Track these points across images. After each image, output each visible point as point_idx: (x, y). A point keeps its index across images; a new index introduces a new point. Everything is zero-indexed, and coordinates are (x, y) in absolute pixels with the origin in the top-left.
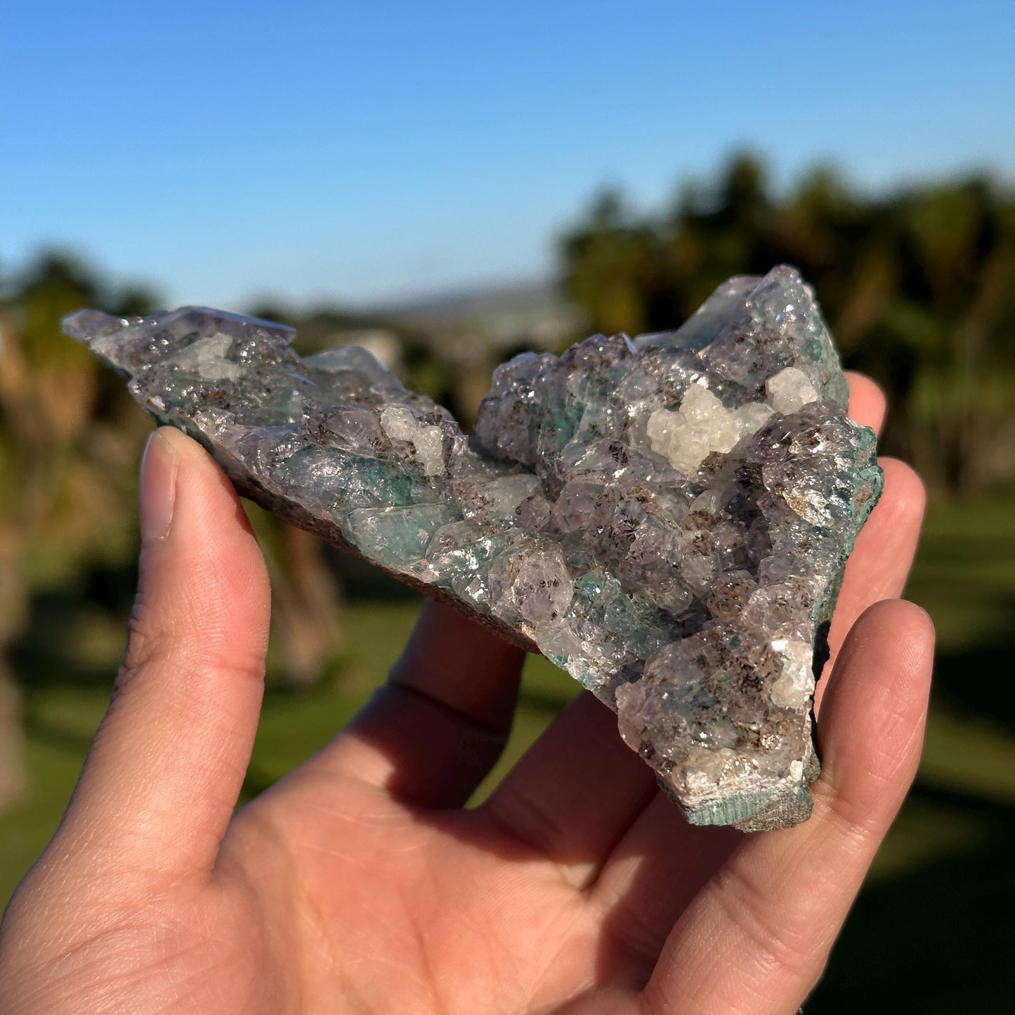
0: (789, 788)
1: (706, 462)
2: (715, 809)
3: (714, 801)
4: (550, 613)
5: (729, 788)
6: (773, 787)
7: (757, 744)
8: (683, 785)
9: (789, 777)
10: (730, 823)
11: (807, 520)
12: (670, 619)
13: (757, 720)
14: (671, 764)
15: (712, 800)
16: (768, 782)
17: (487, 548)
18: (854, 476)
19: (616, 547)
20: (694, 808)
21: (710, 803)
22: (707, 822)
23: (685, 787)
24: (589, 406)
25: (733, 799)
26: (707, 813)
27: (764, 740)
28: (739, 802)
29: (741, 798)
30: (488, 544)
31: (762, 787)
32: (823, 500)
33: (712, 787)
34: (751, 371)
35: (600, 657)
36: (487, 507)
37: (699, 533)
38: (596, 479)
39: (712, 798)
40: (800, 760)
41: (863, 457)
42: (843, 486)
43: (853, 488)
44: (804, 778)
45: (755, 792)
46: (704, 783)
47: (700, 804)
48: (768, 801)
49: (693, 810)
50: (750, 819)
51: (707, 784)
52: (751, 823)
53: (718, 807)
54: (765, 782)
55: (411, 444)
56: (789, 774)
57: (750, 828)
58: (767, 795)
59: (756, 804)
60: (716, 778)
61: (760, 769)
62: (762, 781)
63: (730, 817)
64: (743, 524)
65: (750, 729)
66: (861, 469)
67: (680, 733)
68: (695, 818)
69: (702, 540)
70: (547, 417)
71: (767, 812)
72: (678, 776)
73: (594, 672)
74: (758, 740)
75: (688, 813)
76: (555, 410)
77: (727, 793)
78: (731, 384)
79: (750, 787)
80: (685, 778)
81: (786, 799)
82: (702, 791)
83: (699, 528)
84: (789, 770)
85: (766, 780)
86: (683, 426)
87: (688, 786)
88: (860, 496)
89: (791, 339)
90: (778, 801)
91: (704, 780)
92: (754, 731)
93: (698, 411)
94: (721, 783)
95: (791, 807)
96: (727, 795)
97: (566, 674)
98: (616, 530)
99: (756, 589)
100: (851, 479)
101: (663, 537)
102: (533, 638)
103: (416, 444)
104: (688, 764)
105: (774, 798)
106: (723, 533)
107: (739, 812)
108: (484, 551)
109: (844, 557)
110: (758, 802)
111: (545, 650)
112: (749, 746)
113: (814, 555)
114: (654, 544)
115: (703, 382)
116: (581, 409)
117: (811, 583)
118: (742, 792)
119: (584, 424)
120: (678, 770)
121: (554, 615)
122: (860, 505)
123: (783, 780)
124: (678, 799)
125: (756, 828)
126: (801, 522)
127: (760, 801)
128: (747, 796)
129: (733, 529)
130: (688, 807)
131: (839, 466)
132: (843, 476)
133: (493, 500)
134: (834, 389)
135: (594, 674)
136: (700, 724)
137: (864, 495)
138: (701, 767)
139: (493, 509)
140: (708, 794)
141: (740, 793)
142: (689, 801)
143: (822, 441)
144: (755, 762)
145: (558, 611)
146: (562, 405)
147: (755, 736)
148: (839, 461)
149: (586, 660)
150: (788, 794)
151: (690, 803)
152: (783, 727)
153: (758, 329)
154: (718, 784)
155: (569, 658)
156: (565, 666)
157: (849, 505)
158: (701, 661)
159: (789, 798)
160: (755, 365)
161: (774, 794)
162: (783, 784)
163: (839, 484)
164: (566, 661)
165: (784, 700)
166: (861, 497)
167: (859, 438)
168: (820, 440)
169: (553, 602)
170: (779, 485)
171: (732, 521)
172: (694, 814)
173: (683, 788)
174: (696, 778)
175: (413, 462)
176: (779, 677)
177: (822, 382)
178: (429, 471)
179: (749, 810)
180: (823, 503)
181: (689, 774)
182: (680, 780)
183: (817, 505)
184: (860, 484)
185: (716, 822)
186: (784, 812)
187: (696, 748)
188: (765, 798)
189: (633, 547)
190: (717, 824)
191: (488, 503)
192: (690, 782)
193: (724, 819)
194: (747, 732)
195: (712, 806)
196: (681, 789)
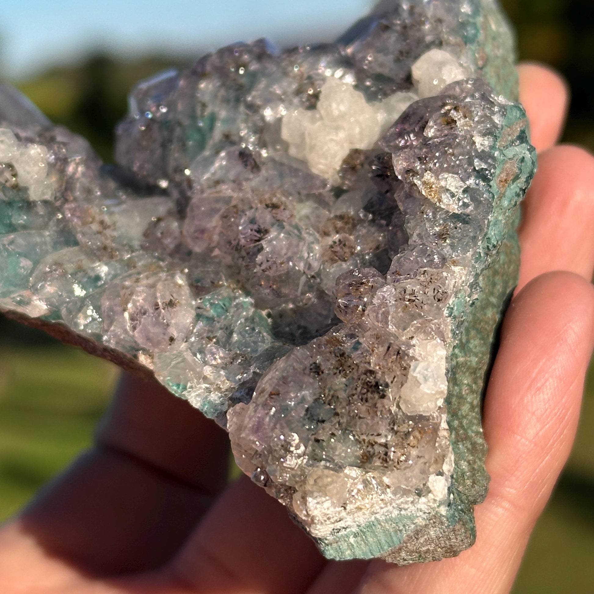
0: (433, 509)
1: (346, 161)
2: (352, 540)
3: (348, 530)
4: (167, 338)
5: (361, 513)
6: (413, 508)
7: (385, 459)
8: (304, 512)
9: (430, 495)
10: (377, 555)
11: (442, 206)
12: (309, 336)
13: (383, 432)
14: (290, 490)
15: (345, 528)
16: (406, 502)
17: (103, 275)
18: (496, 155)
19: (243, 260)
20: (326, 539)
21: (343, 532)
22: (348, 556)
23: (308, 515)
24: (223, 114)
25: (370, 526)
26: (344, 546)
27: (392, 453)
28: (378, 529)
29: (380, 524)
30: (103, 270)
31: (401, 510)
32: (461, 184)
33: (339, 513)
34: (397, 60)
35: (224, 381)
36: (108, 232)
37: (337, 237)
38: (226, 190)
39: (343, 525)
40: (441, 474)
41: (509, 135)
42: (484, 166)
43: (495, 168)
44: (452, 496)
45: (393, 516)
46: (328, 509)
47: (332, 534)
48: (413, 526)
49: (326, 542)
50: (400, 549)
51: (332, 509)
52: (403, 554)
53: (355, 535)
54: (402, 502)
55: (10, 166)
56: (430, 492)
57: (405, 560)
58: (411, 518)
59: (401, 531)
60: (342, 501)
61: (393, 489)
62: (398, 502)
63: (374, 547)
64: (384, 222)
65: (376, 443)
66: (506, 147)
67: (292, 452)
68: (332, 552)
69: (340, 244)
70: (178, 131)
71: (417, 539)
72: (299, 502)
73: (216, 398)
74: (386, 454)
75: (322, 547)
76: (186, 122)
77: (362, 519)
78: (379, 78)
79: (385, 510)
80: (306, 505)
81: (434, 523)
82: (329, 519)
83: (337, 232)
84: (428, 487)
85: (402, 500)
86: (318, 123)
87: (310, 513)
88: (503, 176)
89: (440, 21)
90: (426, 525)
91: (327, 504)
92: (381, 445)
93: (334, 106)
94: (349, 507)
95: (444, 532)
96: (362, 522)
97: (186, 404)
98: (243, 242)
99: (382, 286)
100: (494, 159)
101: (297, 246)
102: (151, 367)
103: (16, 166)
104: (308, 487)
105: (420, 522)
106: (363, 236)
107: (383, 541)
108: (98, 278)
109: (491, 246)
110: (401, 528)
111: (162, 378)
112: (378, 463)
113: (452, 246)
114: (285, 254)
115: (350, 79)
116: (213, 119)
117: (445, 274)
118: (378, 516)
119: (217, 134)
120: (297, 496)
121: (172, 339)
122: (503, 186)
123: (423, 499)
124: (306, 530)
125: (412, 559)
126: (436, 209)
127: (404, 526)
128: (386, 521)
129: (373, 229)
130: (320, 539)
131: (478, 146)
132: (483, 156)
133: (114, 223)
134: (493, 74)
135: (215, 400)
136: (317, 441)
137: (507, 175)
138: (323, 491)
139: (115, 234)
140: (337, 521)
141: (376, 518)
142: (317, 532)
143: (459, 119)
144: (386, 480)
145: (175, 334)
146: (193, 117)
147: (382, 450)
148: (478, 140)
149: (208, 386)
150: (435, 516)
151: (319, 534)
152: (414, 438)
153: (405, 15)
154: (345, 509)
155: (189, 385)
156: (184, 395)
157: (491, 186)
158: (317, 370)
159: (438, 521)
160: (401, 53)
161: (417, 517)
162: (424, 503)
163: (478, 164)
164: (185, 388)
165: (414, 406)
166: (505, 178)
167: (504, 115)
168: (456, 119)
169: (168, 325)
170: (410, 171)
171: (373, 221)
172: (329, 547)
173: (305, 516)
174: (318, 503)
175: (16, 187)
176: (406, 382)
177: (476, 65)
178: (34, 195)
179: (395, 539)
180: (461, 187)
181: (310, 499)
182: (301, 507)
183: (453, 189)
184: (504, 162)
185: (360, 555)
186: (438, 538)
187: (315, 469)
188: (409, 523)
189: (259, 258)
190: (362, 557)
191: (109, 227)
192: (312, 508)
193: (368, 551)
194: (373, 445)
195: (347, 536)
196: (304, 518)
